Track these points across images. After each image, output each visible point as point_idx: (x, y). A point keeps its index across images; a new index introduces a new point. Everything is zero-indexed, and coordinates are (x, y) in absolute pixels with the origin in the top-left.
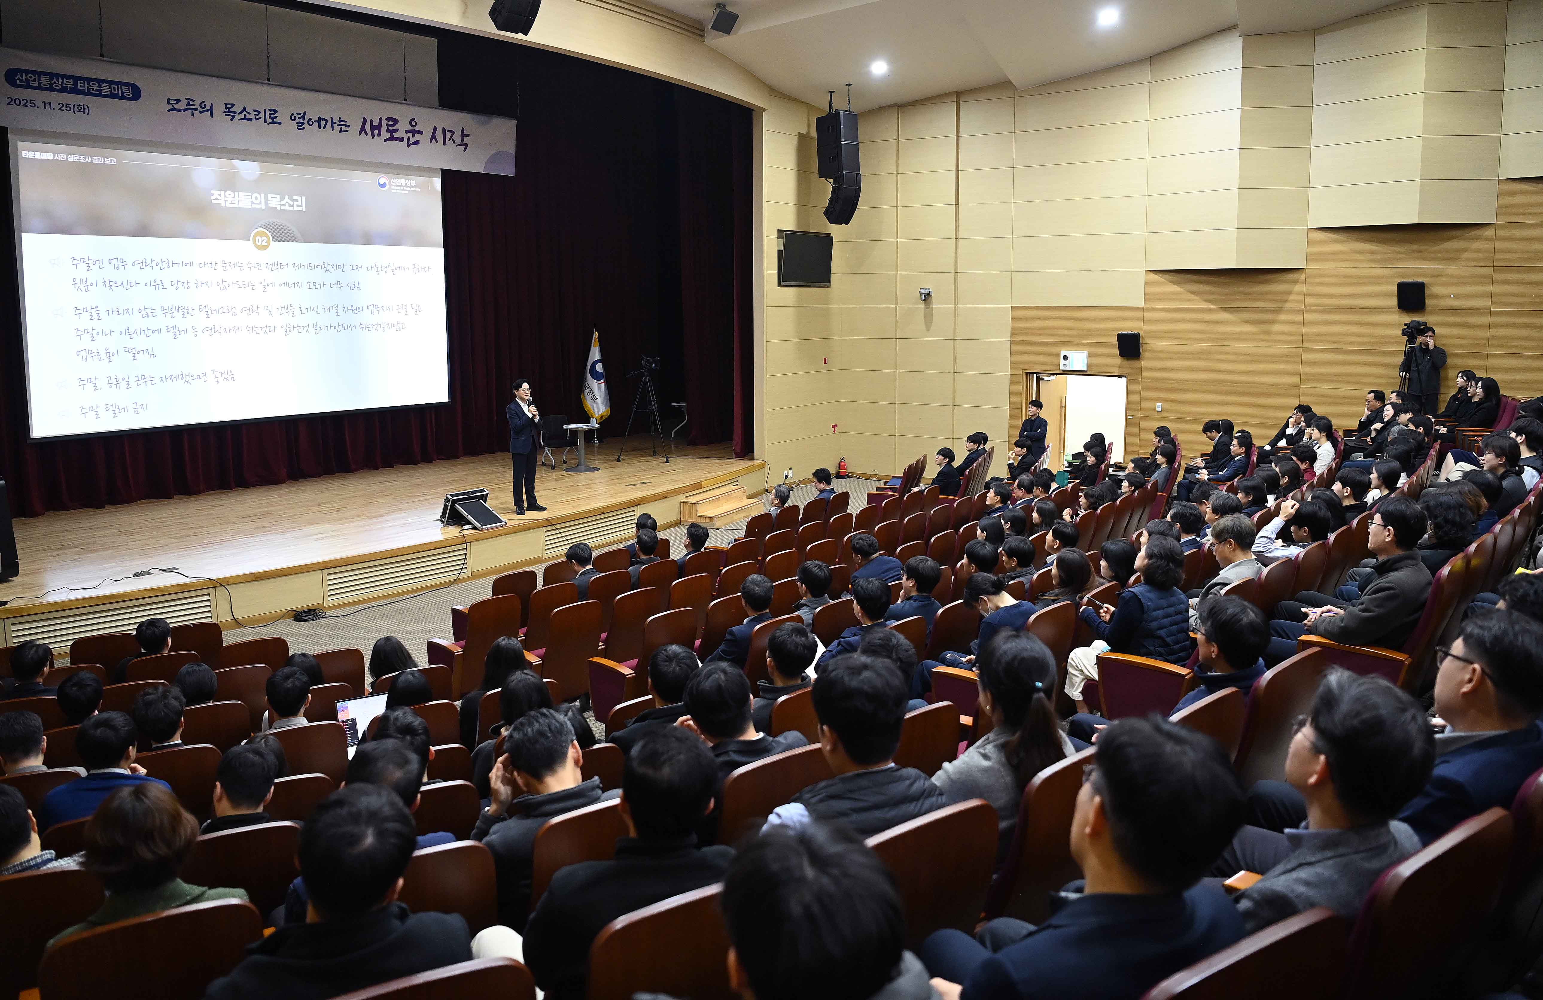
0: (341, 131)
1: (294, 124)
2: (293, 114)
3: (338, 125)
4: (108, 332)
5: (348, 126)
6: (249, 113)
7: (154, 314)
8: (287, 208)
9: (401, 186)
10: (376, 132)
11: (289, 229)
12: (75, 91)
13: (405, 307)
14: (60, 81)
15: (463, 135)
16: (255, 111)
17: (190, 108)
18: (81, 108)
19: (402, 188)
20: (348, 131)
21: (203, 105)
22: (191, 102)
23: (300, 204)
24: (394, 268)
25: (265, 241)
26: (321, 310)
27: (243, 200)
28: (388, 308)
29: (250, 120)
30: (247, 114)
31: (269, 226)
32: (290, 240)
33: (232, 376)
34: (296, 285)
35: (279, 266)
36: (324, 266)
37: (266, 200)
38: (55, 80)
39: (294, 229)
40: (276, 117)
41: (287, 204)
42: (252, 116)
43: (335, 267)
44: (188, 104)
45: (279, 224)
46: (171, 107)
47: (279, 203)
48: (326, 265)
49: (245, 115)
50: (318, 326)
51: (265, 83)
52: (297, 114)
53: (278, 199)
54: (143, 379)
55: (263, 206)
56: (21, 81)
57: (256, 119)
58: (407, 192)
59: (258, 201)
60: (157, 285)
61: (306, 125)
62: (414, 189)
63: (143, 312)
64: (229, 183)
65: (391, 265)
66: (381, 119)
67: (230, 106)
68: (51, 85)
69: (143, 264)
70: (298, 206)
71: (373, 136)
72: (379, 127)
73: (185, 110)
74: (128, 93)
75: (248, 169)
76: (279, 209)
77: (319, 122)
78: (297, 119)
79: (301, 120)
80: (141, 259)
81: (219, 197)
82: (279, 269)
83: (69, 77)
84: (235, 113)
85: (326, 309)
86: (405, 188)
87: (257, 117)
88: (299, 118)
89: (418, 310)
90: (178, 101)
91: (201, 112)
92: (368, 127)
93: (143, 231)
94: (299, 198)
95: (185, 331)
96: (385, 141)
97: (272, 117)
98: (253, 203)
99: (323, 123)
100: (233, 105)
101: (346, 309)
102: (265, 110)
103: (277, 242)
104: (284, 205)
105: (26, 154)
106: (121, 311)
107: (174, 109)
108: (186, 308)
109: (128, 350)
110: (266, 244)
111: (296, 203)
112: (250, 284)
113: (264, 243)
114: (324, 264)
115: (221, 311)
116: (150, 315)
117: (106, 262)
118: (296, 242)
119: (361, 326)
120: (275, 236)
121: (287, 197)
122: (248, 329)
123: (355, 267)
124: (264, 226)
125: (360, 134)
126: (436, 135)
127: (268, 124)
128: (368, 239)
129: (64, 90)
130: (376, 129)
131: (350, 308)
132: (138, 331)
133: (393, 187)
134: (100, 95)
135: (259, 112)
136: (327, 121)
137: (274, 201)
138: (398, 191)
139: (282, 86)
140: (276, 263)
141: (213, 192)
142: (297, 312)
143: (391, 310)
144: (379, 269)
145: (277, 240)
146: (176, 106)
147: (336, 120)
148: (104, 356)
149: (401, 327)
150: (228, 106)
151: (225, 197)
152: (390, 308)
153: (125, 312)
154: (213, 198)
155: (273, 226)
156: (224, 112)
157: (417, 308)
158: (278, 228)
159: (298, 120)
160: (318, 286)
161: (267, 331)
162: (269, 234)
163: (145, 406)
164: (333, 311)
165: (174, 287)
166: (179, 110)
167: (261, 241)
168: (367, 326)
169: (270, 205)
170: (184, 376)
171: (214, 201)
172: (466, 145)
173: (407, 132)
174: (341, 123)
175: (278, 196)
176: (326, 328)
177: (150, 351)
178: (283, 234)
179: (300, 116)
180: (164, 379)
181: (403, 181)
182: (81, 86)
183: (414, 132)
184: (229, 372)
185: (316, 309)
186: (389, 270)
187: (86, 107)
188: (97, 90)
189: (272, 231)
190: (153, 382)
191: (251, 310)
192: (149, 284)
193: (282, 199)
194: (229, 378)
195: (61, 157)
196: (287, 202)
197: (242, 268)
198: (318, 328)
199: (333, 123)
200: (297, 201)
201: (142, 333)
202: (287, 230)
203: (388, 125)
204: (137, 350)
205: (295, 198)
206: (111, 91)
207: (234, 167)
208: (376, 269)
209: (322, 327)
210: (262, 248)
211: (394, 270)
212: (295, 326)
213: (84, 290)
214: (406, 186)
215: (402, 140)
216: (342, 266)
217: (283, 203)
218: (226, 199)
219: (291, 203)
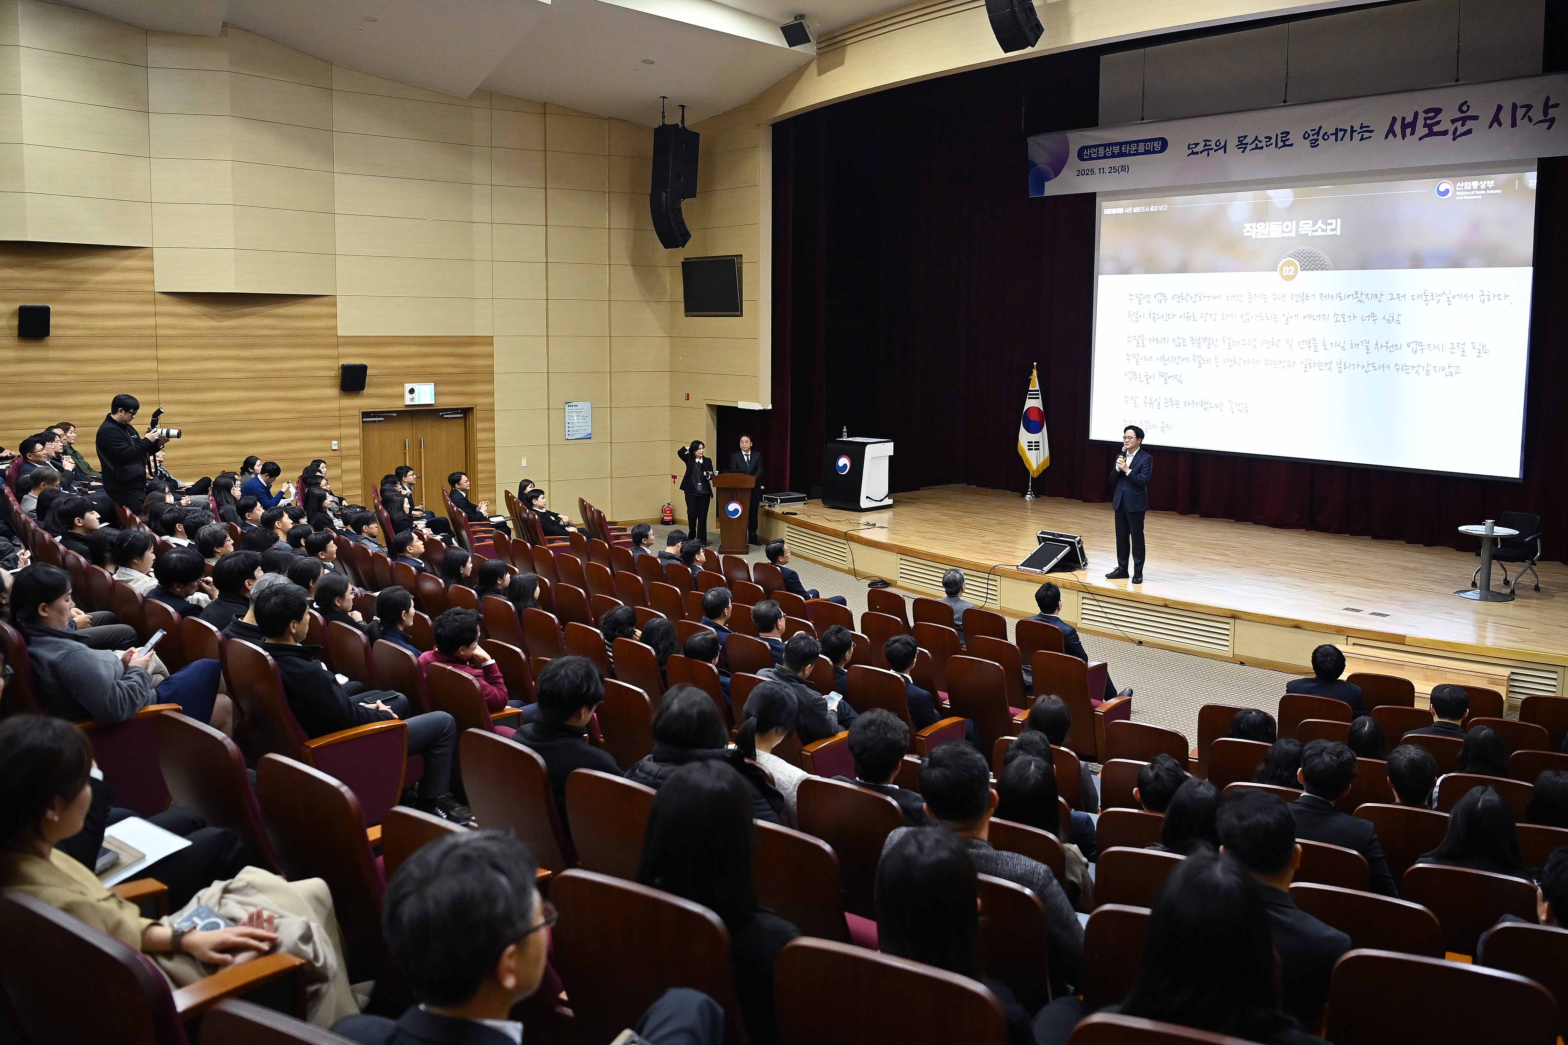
0: (1362, 139)
1: (1308, 142)
2: (1306, 132)
3: (1359, 133)
4: (1149, 358)
5: (1372, 131)
6: (1261, 142)
7: (1185, 344)
8: (1320, 233)
9: (1472, 189)
10: (1408, 131)
11: (1320, 256)
12: (1121, 155)
13: (1463, 346)
14: (1111, 149)
15: (1546, 107)
16: (1266, 138)
17: (1207, 149)
18: (1124, 168)
19: (1473, 193)
20: (1370, 137)
21: (1218, 144)
22: (1208, 143)
23: (1335, 227)
24: (1451, 296)
25: (1293, 270)
26: (1347, 346)
27: (1274, 230)
28: (1436, 347)
29: (1262, 148)
30: (1258, 143)
31: (1297, 255)
32: (1319, 267)
33: (1247, 409)
34: (1321, 317)
35: (1305, 297)
36: (1357, 296)
37: (1298, 226)
38: (1107, 149)
39: (1325, 257)
40: (1288, 139)
41: (1319, 230)
42: (1263, 144)
43: (1370, 296)
44: (1206, 145)
45: (1309, 252)
46: (1190, 151)
47: (1311, 229)
48: (1359, 295)
49: (1257, 144)
50: (1342, 365)
51: (1283, 106)
52: (1311, 130)
53: (1311, 225)
54: (1170, 402)
55: (1293, 234)
56: (1087, 155)
57: (1267, 146)
58: (1480, 197)
59: (1289, 229)
60: (1189, 317)
61: (1321, 141)
62: (1492, 192)
63: (1177, 342)
64: (1261, 214)
65: (1447, 292)
66: (1416, 114)
67: (1243, 139)
68: (1105, 153)
69: (1180, 297)
70: (1332, 230)
71: (1404, 136)
72: (1413, 125)
73: (1201, 152)
74: (1157, 145)
75: (1281, 197)
76: (1310, 235)
77: (1336, 134)
78: (1311, 135)
79: (1315, 137)
80: (1179, 294)
81: (1250, 230)
82: (1304, 300)
83: (1116, 144)
84: (1247, 144)
85: (1354, 345)
86: (1477, 192)
87: (1268, 144)
88: (1313, 135)
89: (1482, 351)
90: (1197, 144)
91: (1215, 151)
92: (1397, 128)
93: (1183, 268)
94: (1334, 221)
95: (1209, 361)
96: (1420, 139)
97: (1284, 140)
98: (1283, 232)
99: (1340, 134)
100: (1245, 137)
101: (1379, 346)
102: (1277, 135)
103: (1305, 272)
104: (1316, 231)
105: (1107, 212)
106: (1159, 340)
107: (1193, 153)
108: (1211, 339)
109: (1162, 375)
110: (1293, 274)
111: (1329, 227)
112: (1273, 317)
113: (1291, 273)
114: (1357, 293)
115: (1242, 343)
116: (1182, 344)
117: (1152, 297)
118: (1326, 270)
119: (1397, 367)
120: (1303, 264)
121: (1320, 221)
122: (1267, 362)
123: (1395, 296)
124: (1293, 256)
125: (1386, 137)
126: (1501, 116)
127: (1279, 148)
128: (1417, 262)
129: (1113, 156)
130: (1409, 126)
131: (1384, 344)
132: (1171, 358)
133: (1458, 193)
134: (1137, 154)
135: (1270, 138)
136: (1345, 131)
137: (1306, 227)
138: (1465, 197)
139: (1301, 104)
140: (1301, 294)
141: (1245, 225)
142: (1320, 347)
143: (1441, 349)
144: (1429, 298)
145: (1304, 269)
146: (1195, 150)
147: (1357, 128)
148: (1143, 379)
149: (1454, 372)
150: (1240, 139)
151: (1257, 229)
152: (1441, 347)
153: (1163, 340)
154: (1244, 231)
155: (1302, 254)
156: (1236, 146)
157: (1481, 348)
158: (1307, 256)
159: (1311, 138)
160: (1347, 319)
161: (1286, 366)
162: (1297, 263)
163: (1169, 427)
164: (1363, 349)
165: (1203, 319)
166: (1197, 153)
167: (1289, 270)
168: (1404, 368)
169: (1300, 233)
170: (1204, 403)
171: (1245, 234)
172: (1552, 121)
173: (1453, 121)
174: (1363, 130)
175: (1310, 222)
176: (1352, 367)
177: (1178, 377)
178: (1313, 262)
179: (1314, 132)
180: (1187, 404)
181: (1475, 184)
182: (1124, 150)
183: (1464, 120)
184: (1244, 404)
185: (1342, 345)
186: (1443, 299)
187: (1126, 167)
188: (1135, 150)
189: (1301, 260)
190: (1178, 406)
191: (1271, 343)
192: (1183, 316)
193: (1314, 224)
194: (1244, 411)
195: (1129, 210)
196: (1320, 227)
197: (1266, 300)
198: (1343, 366)
199: (1352, 131)
200: (1331, 224)
201: (1174, 360)
202: (1317, 258)
203: (1426, 119)
204: (1169, 375)
205: (1329, 221)
206: (1145, 149)
207: (1268, 198)
208: (1424, 298)
209: (1347, 365)
210: (1289, 278)
211: (1451, 299)
212: (1317, 362)
213: (1135, 321)
214: (1479, 189)
215: (1445, 133)
216: (1379, 296)
217: (1315, 228)
218: (1257, 231)
219: (1324, 227)
